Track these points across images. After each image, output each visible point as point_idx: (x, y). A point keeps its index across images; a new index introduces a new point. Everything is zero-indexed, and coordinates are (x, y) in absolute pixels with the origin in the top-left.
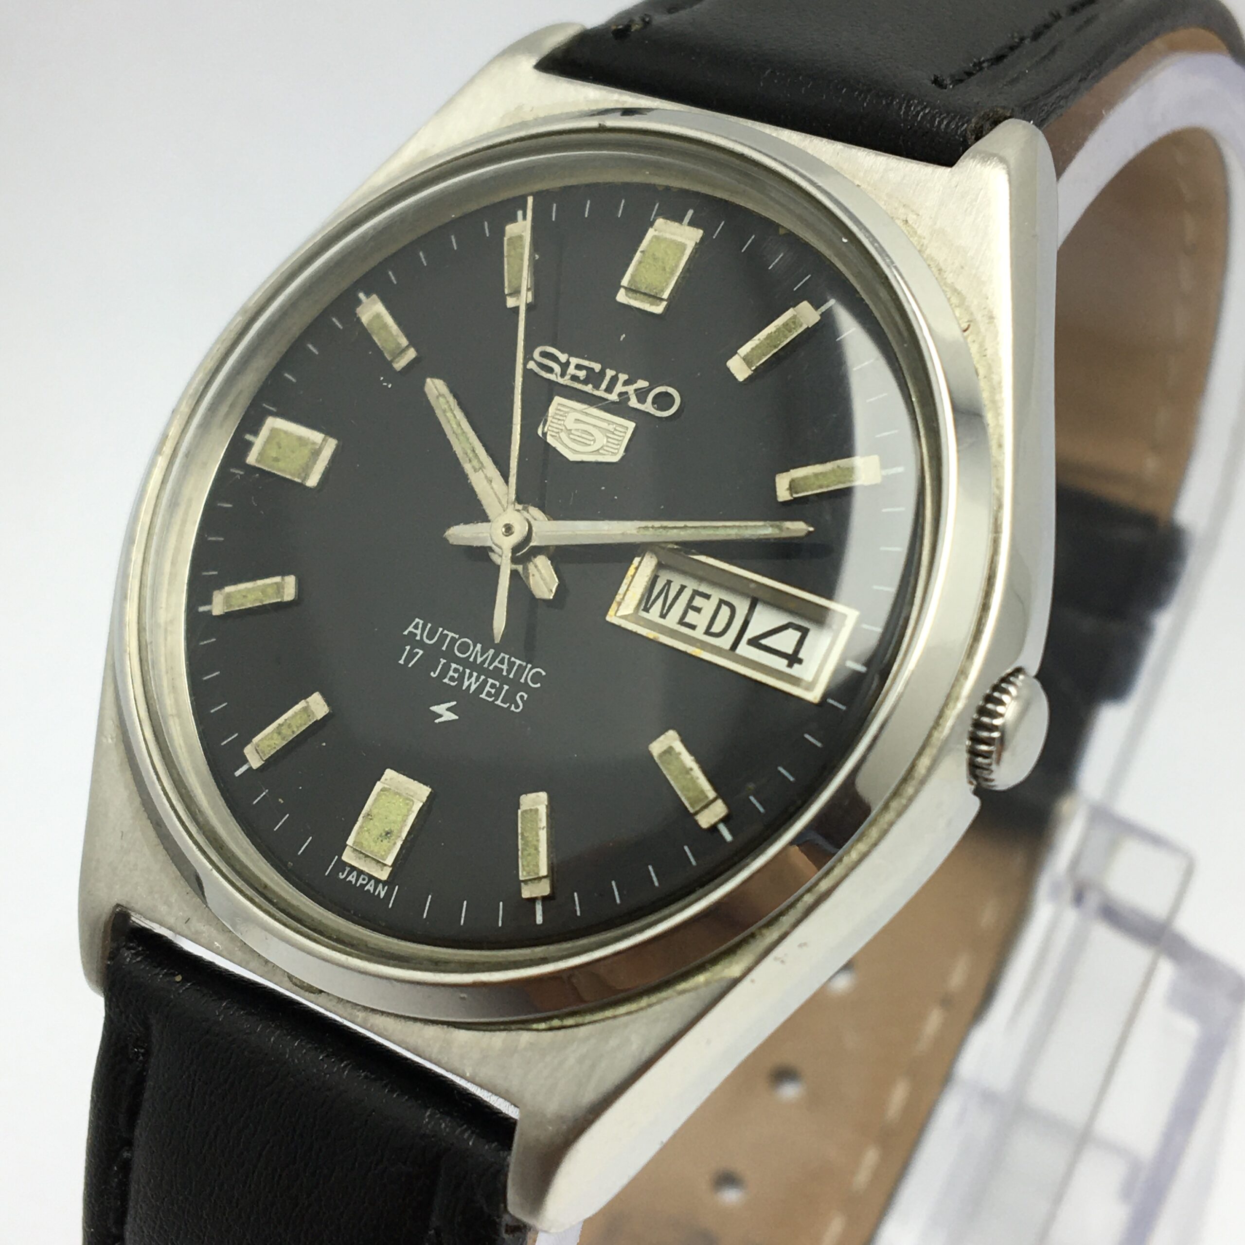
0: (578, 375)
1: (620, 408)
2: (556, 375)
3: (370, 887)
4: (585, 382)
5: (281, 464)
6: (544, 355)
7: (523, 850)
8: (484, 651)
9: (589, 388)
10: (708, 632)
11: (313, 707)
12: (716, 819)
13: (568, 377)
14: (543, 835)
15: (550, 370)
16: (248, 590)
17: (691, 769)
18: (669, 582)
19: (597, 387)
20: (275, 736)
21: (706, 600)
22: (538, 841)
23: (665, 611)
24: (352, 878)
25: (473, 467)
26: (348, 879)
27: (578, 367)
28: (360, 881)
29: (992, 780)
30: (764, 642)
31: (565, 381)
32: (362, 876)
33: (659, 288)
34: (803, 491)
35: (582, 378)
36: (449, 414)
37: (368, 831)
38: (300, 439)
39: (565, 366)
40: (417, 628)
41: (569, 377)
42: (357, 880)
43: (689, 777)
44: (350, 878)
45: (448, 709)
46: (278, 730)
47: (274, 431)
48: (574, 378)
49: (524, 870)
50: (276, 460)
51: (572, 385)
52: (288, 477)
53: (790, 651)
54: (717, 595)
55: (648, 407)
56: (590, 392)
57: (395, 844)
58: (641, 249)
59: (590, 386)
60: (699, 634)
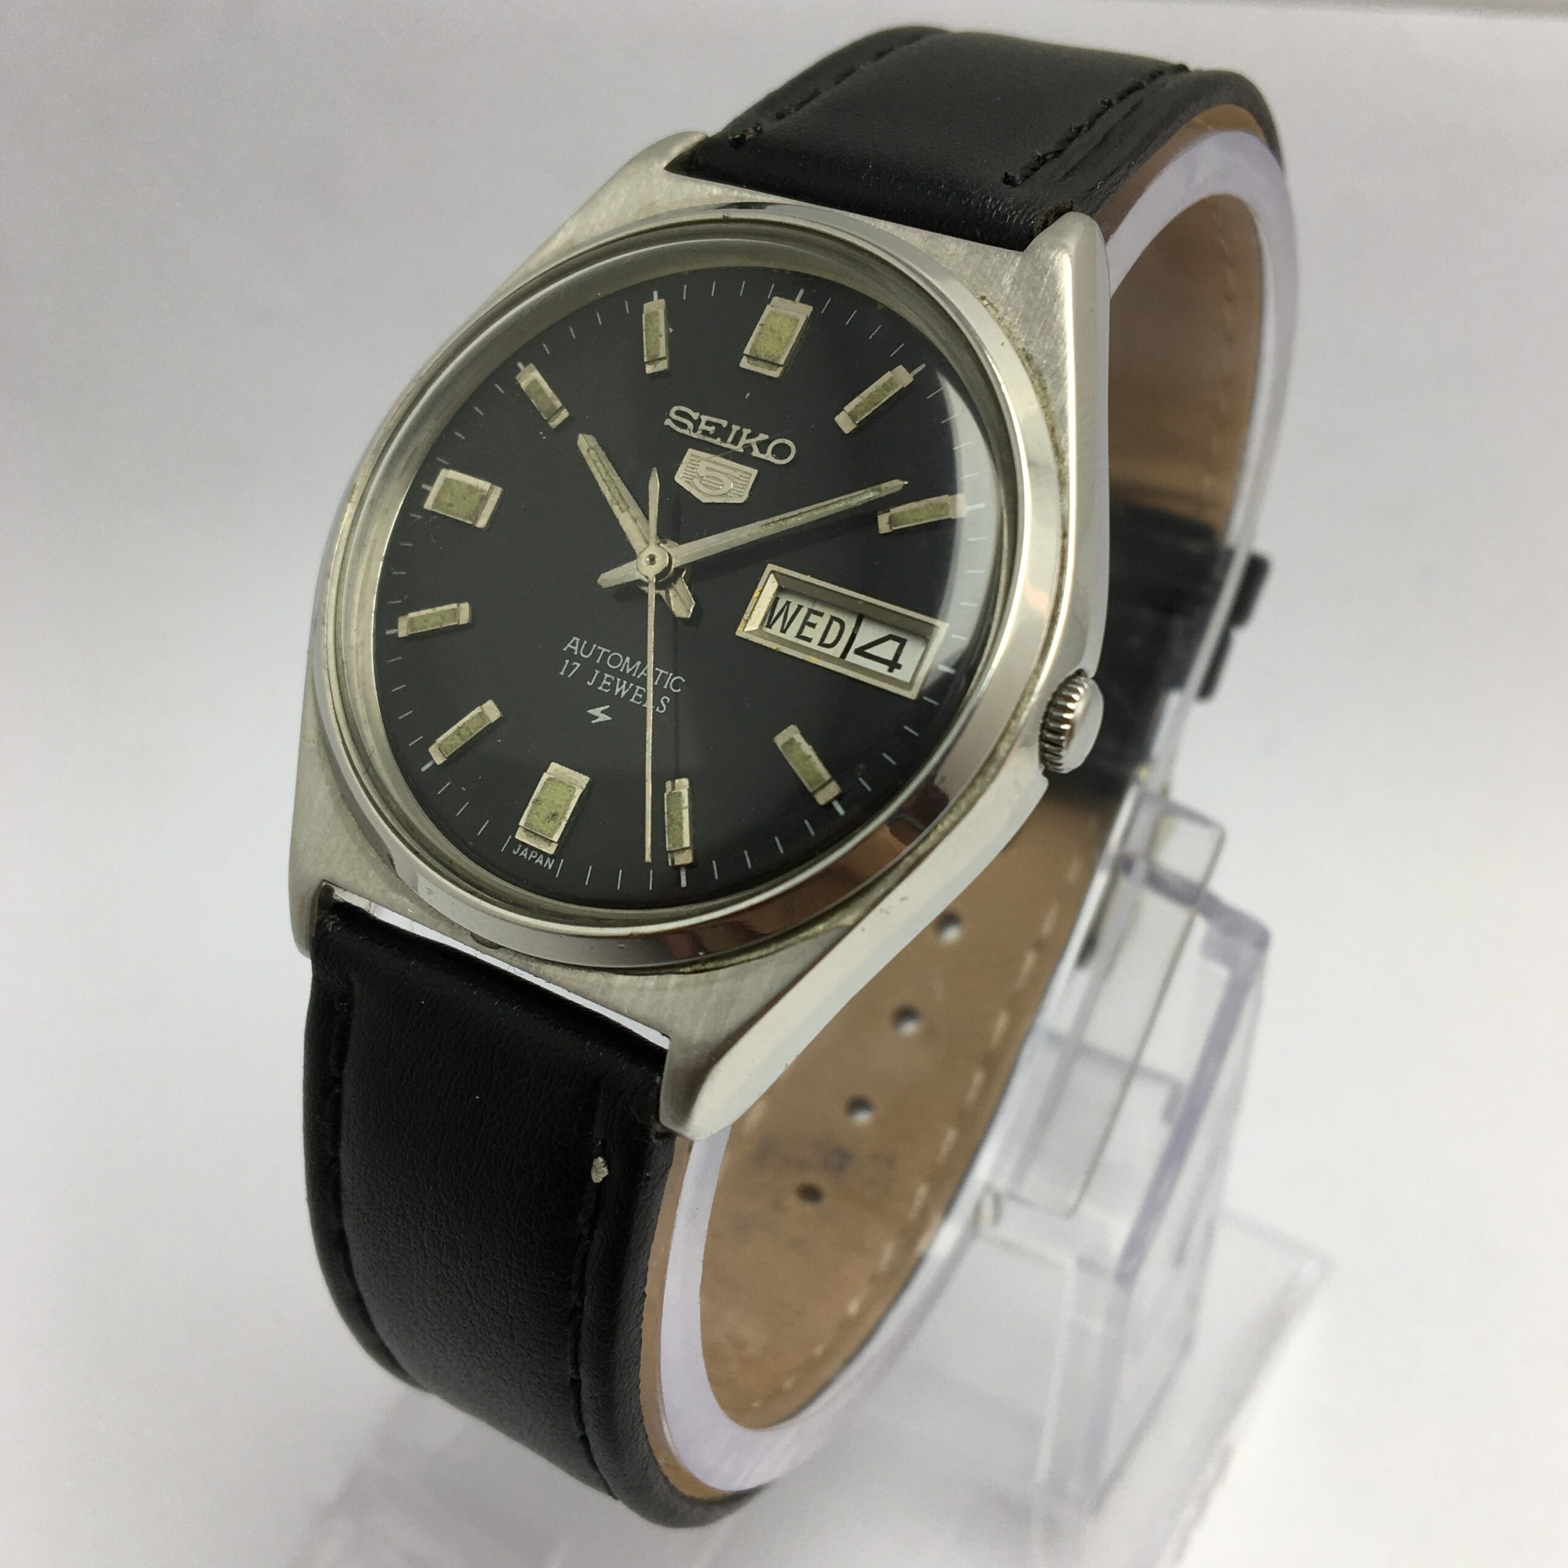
0: (708, 430)
1: (744, 458)
2: (689, 430)
3: (540, 861)
4: (714, 436)
5: (455, 509)
6: (678, 413)
7: (669, 826)
8: (632, 663)
9: (717, 441)
10: (821, 644)
11: (487, 712)
12: (831, 797)
13: (699, 432)
14: (686, 814)
15: (684, 426)
16: (428, 615)
17: (810, 756)
18: (788, 603)
19: (724, 440)
20: (456, 737)
21: (819, 617)
22: (682, 818)
23: (785, 627)
24: (524, 854)
25: (620, 508)
26: (520, 855)
27: (708, 423)
28: (531, 856)
29: (1060, 764)
30: (868, 651)
31: (697, 435)
32: (533, 852)
33: (777, 356)
34: (901, 524)
35: (711, 433)
36: (599, 464)
37: (537, 813)
38: (470, 487)
39: (697, 423)
40: (574, 645)
41: (701, 432)
42: (528, 856)
43: (807, 763)
44: (522, 853)
45: (603, 712)
46: (458, 732)
47: (448, 482)
48: (705, 433)
49: (670, 842)
50: (450, 505)
51: (703, 439)
52: (461, 520)
53: (890, 657)
54: (828, 613)
55: (768, 456)
56: (719, 444)
57: (560, 824)
58: (760, 322)
59: (719, 439)
60: (814, 645)
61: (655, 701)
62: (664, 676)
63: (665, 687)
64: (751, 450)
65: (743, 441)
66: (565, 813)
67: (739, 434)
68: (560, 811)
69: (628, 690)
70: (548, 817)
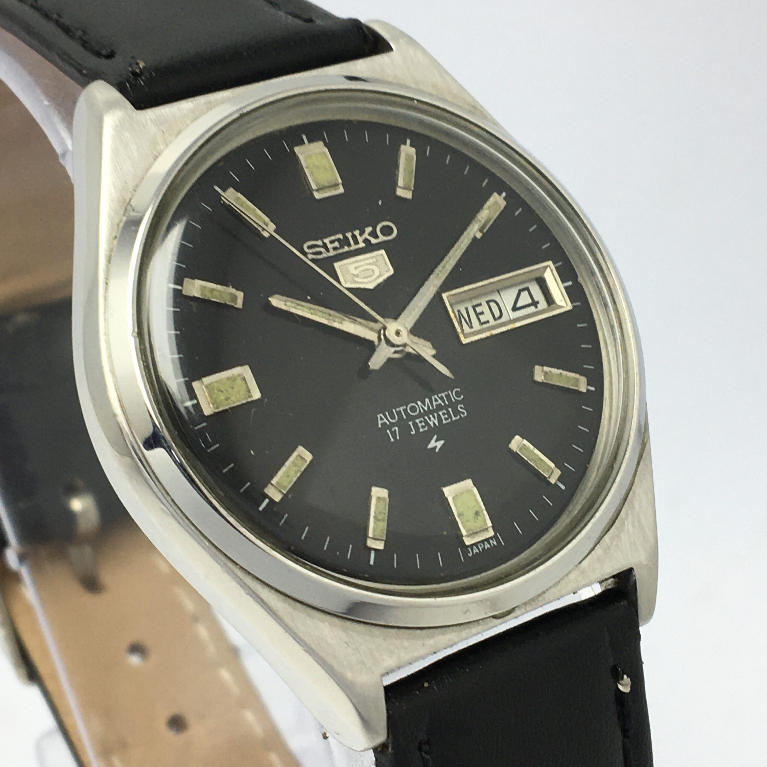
0: (335, 246)
1: (370, 248)
2: (324, 253)
3: (487, 546)
4: (342, 247)
8: (424, 403)
9: (346, 249)
10: (495, 319)
11: (379, 495)
12: (586, 385)
13: (331, 250)
14: (536, 451)
16: (285, 472)
19: (349, 245)
20: (378, 523)
22: (537, 456)
23: (470, 325)
26: (474, 553)
27: (332, 242)
28: (480, 548)
31: (332, 253)
32: (479, 545)
33: (334, 180)
35: (338, 246)
36: (299, 307)
37: (468, 521)
39: (325, 246)
40: (382, 419)
41: (332, 250)
43: (563, 377)
44: (474, 551)
45: (436, 441)
46: (376, 521)
48: (335, 249)
49: (545, 473)
51: (336, 253)
52: (244, 402)
53: (530, 301)
55: (382, 238)
56: (349, 250)
57: (484, 515)
58: (304, 167)
59: (346, 247)
60: (492, 322)
61: (456, 412)
62: (448, 396)
63: (453, 400)
64: (370, 241)
65: (360, 239)
66: (480, 507)
67: (354, 237)
68: (477, 509)
69: (436, 419)
70: (475, 517)
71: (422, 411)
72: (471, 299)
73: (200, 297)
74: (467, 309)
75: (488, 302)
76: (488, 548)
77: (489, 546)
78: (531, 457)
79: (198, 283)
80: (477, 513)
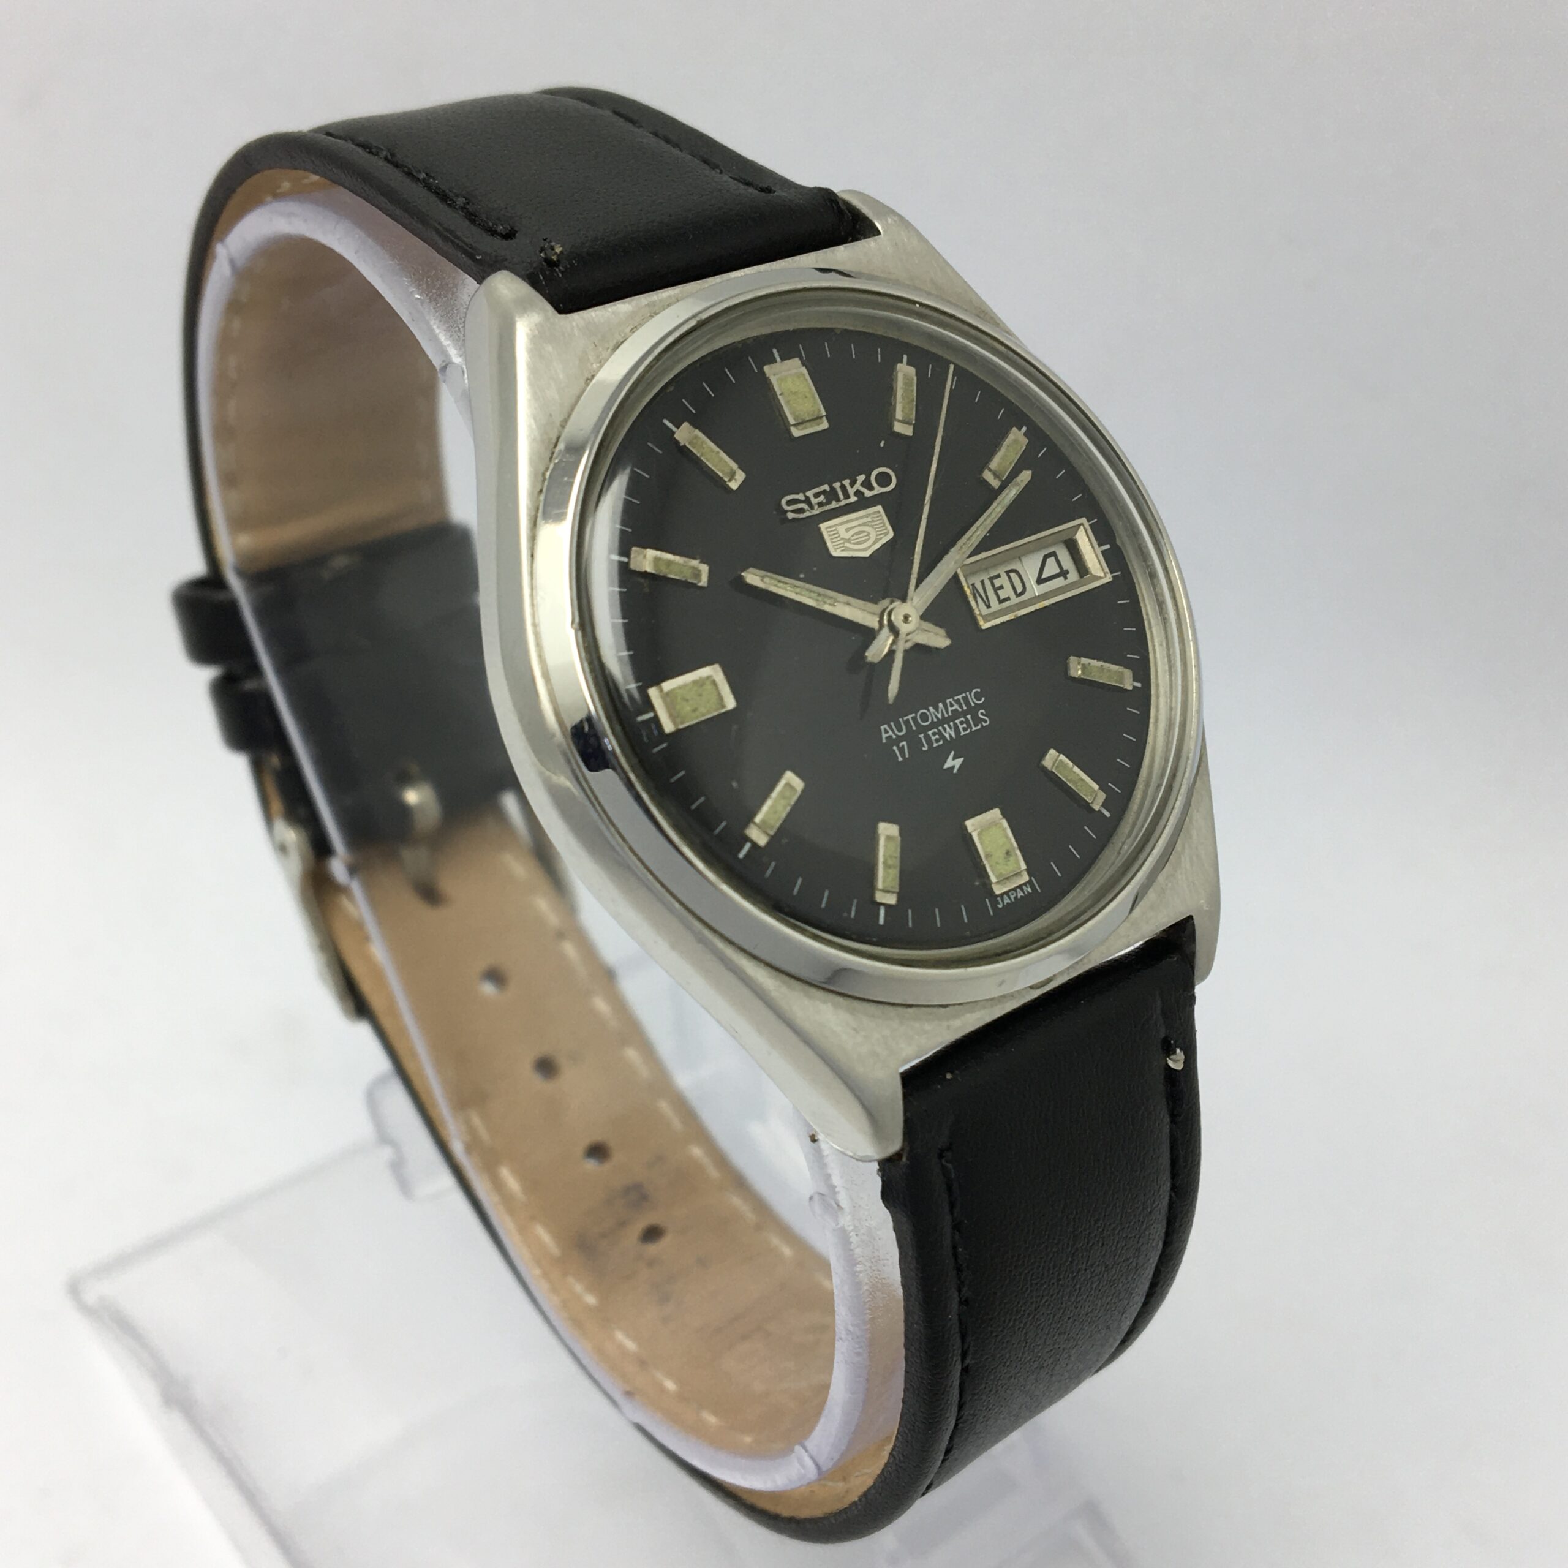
0: (821, 501)
1: (863, 503)
2: (808, 510)
3: (1020, 894)
4: (829, 502)
8: (937, 709)
9: (834, 505)
10: (1018, 595)
11: (888, 833)
12: (1131, 681)
13: (816, 507)
14: (1076, 769)
15: (801, 511)
16: (771, 807)
17: (1102, 666)
19: (838, 500)
20: (889, 872)
22: (1078, 775)
23: (987, 603)
24: (1007, 901)
25: (830, 605)
26: (1005, 904)
27: (816, 495)
28: (1012, 897)
30: (1043, 576)
31: (817, 511)
32: (1010, 893)
33: (816, 411)
34: (1006, 471)
35: (824, 501)
36: (781, 585)
39: (807, 501)
40: (887, 732)
42: (1010, 899)
43: (1105, 671)
46: (887, 866)
47: (671, 695)
50: (695, 710)
52: (715, 714)
53: (1058, 571)
55: (878, 490)
56: (837, 506)
57: (1016, 854)
58: (778, 393)
59: (834, 502)
60: (1015, 600)
61: (977, 721)
62: (965, 699)
63: (973, 705)
64: (863, 494)
65: (851, 491)
66: (1012, 845)
67: (843, 487)
68: (1007, 847)
69: (953, 729)
70: (1005, 858)
71: (935, 720)
72: (986, 569)
73: (653, 572)
74: (982, 582)
75: (1008, 573)
76: (1021, 896)
77: (1022, 894)
78: (1069, 778)
79: (651, 553)
80: (1008, 853)
